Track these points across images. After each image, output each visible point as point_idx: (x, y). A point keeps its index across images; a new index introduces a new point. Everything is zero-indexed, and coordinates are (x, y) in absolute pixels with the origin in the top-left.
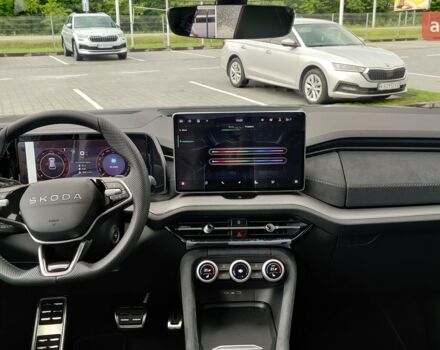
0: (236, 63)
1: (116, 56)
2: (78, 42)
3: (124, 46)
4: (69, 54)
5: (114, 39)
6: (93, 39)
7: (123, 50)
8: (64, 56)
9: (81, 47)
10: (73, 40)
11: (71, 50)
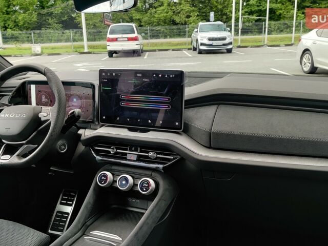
0: (307, 55)
1: (225, 51)
2: (200, 41)
3: (231, 43)
4: (195, 49)
5: (224, 39)
6: (210, 39)
7: (230, 47)
8: (191, 51)
9: (202, 44)
10: (197, 40)
11: (196, 47)
